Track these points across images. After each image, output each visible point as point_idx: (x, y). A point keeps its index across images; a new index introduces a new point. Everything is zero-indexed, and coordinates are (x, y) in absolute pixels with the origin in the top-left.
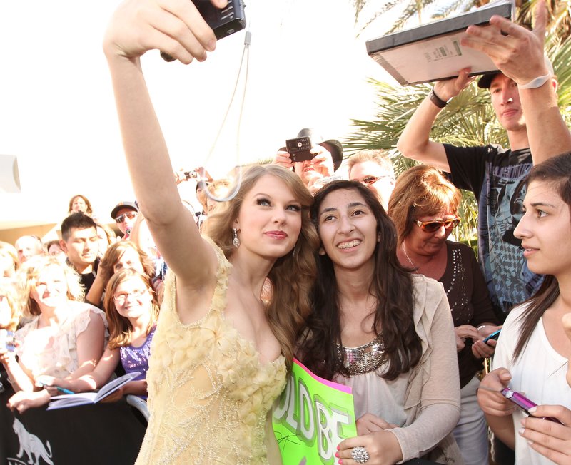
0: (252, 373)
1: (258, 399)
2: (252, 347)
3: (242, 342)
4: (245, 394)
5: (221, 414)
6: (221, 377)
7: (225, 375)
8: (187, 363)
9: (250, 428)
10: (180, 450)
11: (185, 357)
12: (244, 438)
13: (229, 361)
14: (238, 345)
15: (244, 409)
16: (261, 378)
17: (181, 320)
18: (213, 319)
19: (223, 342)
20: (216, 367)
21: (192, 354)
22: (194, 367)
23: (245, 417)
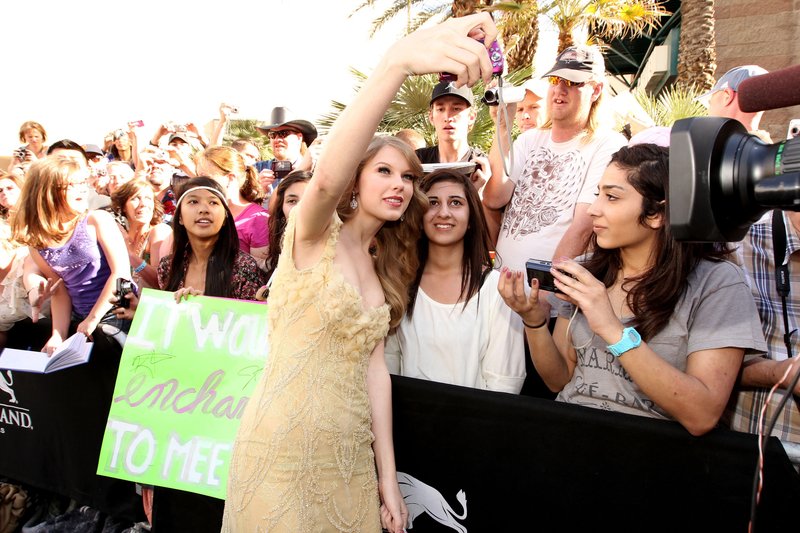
0: (356, 314)
1: (361, 339)
2: (357, 293)
3: (348, 286)
4: (350, 332)
5: (328, 348)
6: (328, 314)
7: (331, 312)
8: (300, 302)
9: (353, 364)
10: (292, 376)
11: (298, 297)
12: (348, 372)
13: (335, 301)
14: (344, 289)
15: (348, 347)
16: (364, 320)
17: (296, 266)
18: (323, 265)
19: (332, 285)
20: (324, 306)
21: (304, 294)
22: (306, 306)
23: (349, 354)
